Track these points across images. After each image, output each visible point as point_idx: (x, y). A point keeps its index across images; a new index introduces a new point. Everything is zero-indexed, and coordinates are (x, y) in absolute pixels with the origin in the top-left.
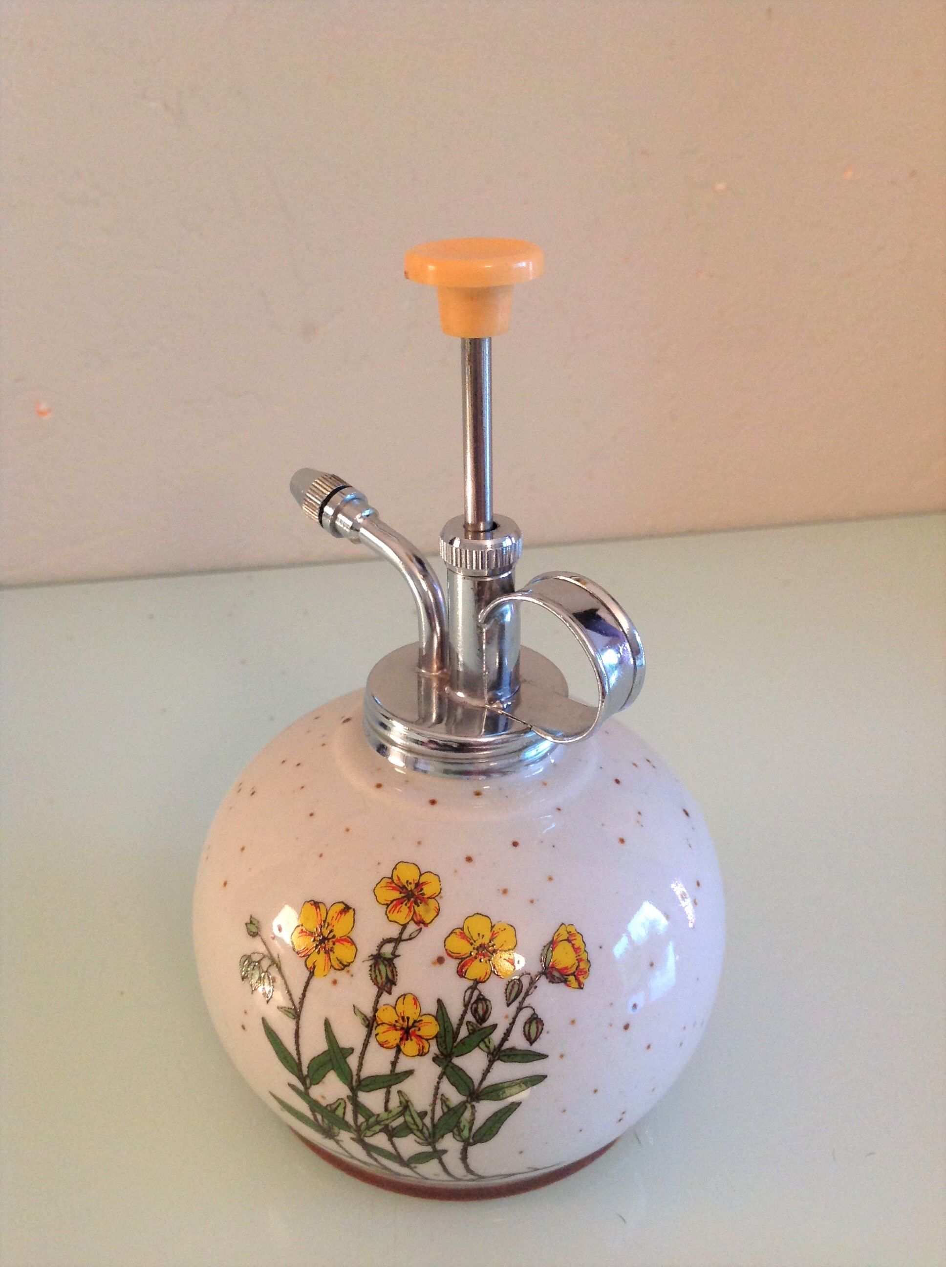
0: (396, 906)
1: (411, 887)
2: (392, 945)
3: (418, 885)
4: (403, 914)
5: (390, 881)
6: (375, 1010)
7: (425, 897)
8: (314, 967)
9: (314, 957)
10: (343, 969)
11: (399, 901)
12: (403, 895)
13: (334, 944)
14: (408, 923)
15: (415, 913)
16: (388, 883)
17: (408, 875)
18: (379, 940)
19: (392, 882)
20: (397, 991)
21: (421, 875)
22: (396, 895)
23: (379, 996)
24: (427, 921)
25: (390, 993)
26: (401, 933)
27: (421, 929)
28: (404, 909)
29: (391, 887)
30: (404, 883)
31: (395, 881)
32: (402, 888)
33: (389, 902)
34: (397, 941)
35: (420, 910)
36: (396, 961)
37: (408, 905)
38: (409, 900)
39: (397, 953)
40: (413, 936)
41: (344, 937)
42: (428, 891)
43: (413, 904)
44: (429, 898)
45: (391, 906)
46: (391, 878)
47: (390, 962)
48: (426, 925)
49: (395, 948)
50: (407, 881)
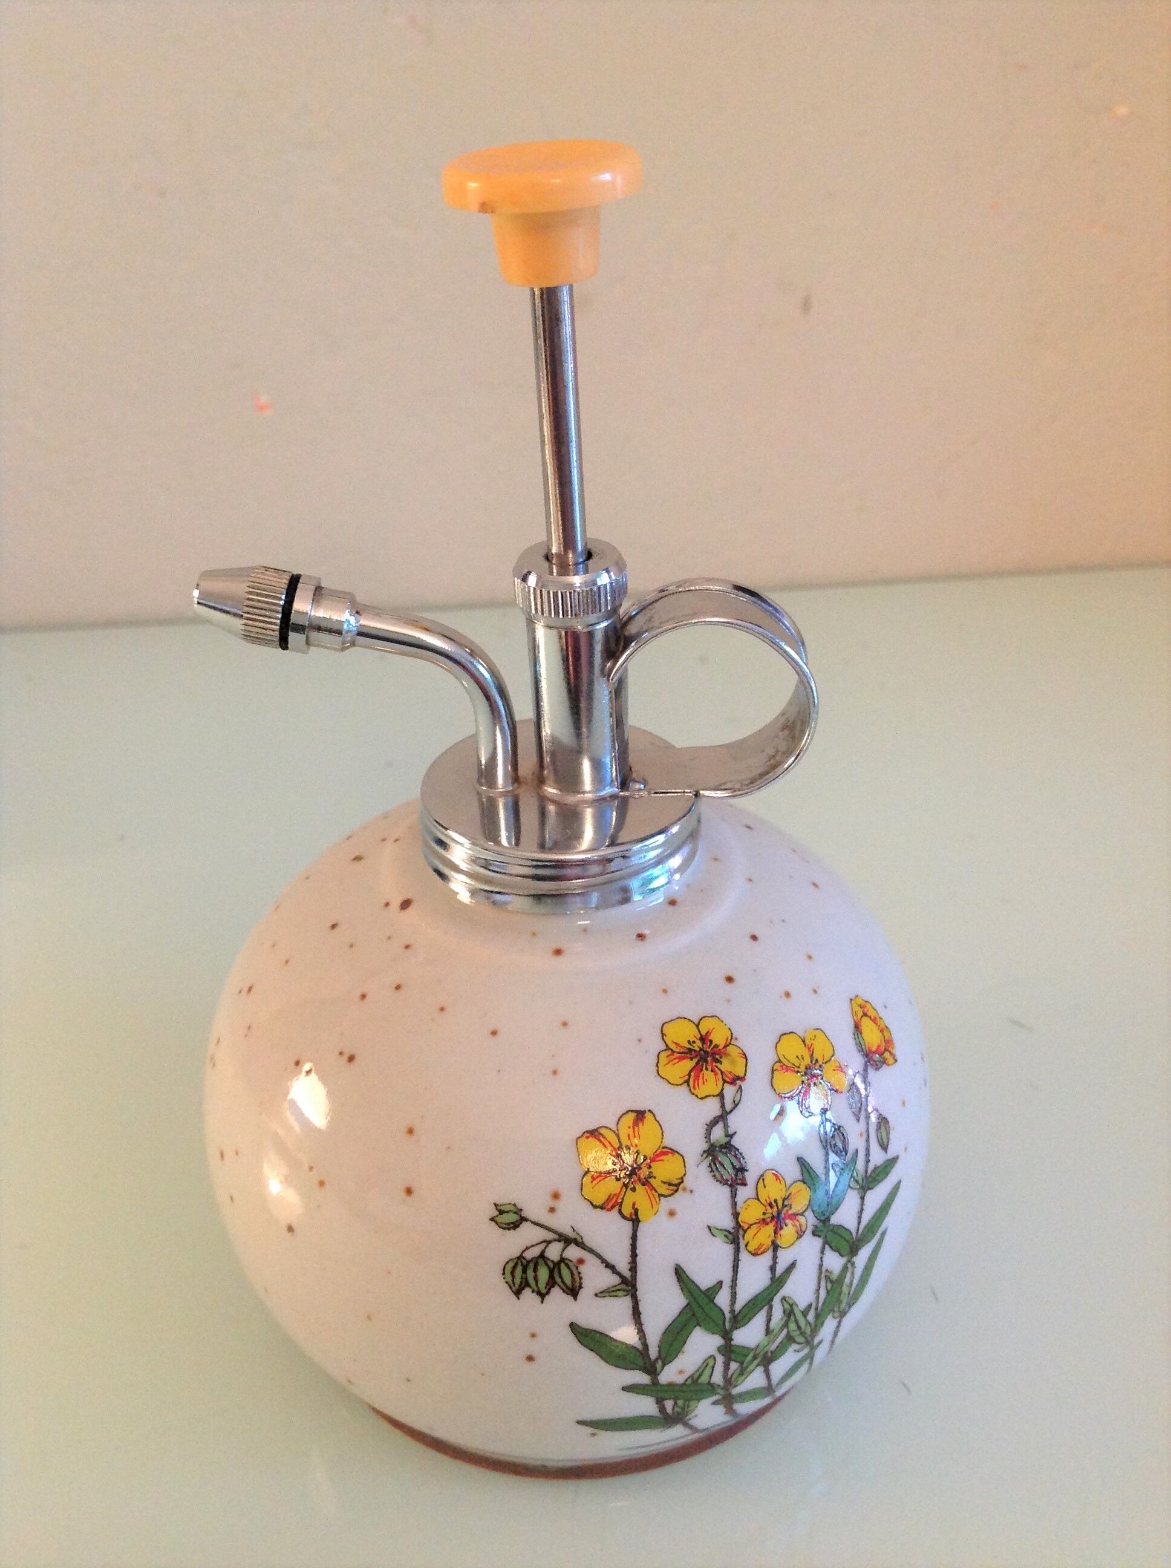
0: (697, 1078)
1: (698, 1045)
2: (720, 1125)
3: (703, 1039)
4: (710, 1083)
5: (669, 1052)
6: (736, 1215)
7: (721, 1047)
8: (636, 1211)
9: (630, 1198)
10: (676, 1191)
11: (697, 1069)
12: (695, 1060)
13: (650, 1167)
14: (723, 1089)
15: (722, 1073)
16: (667, 1057)
17: (683, 1035)
18: (701, 1130)
19: (673, 1053)
20: (751, 1177)
21: (697, 1026)
22: (688, 1064)
23: (734, 1195)
24: (742, 1075)
25: (744, 1184)
26: (723, 1106)
27: (740, 1087)
28: (708, 1074)
29: (675, 1059)
30: (689, 1046)
31: (674, 1049)
32: (689, 1053)
33: (686, 1078)
34: (722, 1118)
35: (725, 1066)
36: (735, 1142)
37: (710, 1068)
38: (707, 1062)
39: (730, 1132)
40: (737, 1100)
41: (659, 1151)
42: (718, 1039)
43: (714, 1064)
44: (726, 1046)
45: (690, 1081)
46: (668, 1048)
47: (728, 1147)
48: (742, 1079)
49: (726, 1126)
50: (689, 1042)
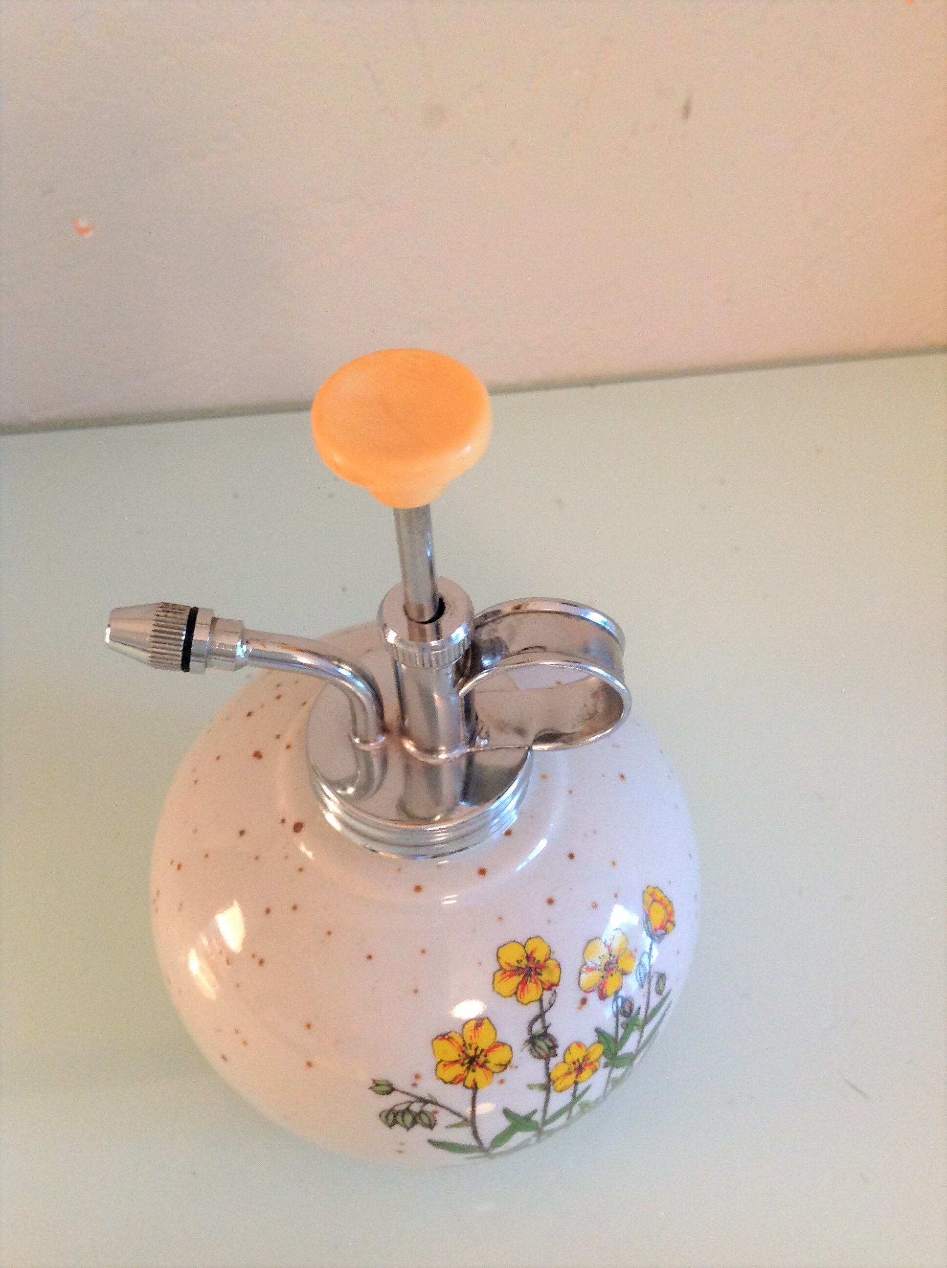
0: (523, 989)
1: (524, 963)
2: (540, 1020)
3: (529, 957)
4: (533, 991)
5: (502, 972)
6: (548, 1075)
7: (541, 963)
8: (475, 1084)
9: (471, 1077)
10: (506, 1068)
11: (523, 983)
12: (522, 976)
13: (486, 1056)
14: (542, 995)
15: (542, 982)
16: (502, 974)
17: (513, 956)
18: (524, 1027)
19: (506, 971)
20: (560, 1051)
21: (524, 947)
22: (517, 979)
23: (547, 1064)
24: (555, 980)
25: (555, 1055)
26: (542, 1007)
27: (555, 992)
28: (531, 986)
29: (507, 976)
30: (516, 964)
31: (507, 969)
32: (516, 971)
33: (515, 991)
34: (541, 1015)
35: (545, 977)
36: (550, 1031)
37: (533, 980)
38: (530, 976)
39: (547, 1024)
40: (552, 1001)
41: (493, 1045)
42: (540, 956)
43: (536, 976)
44: (546, 960)
45: (518, 993)
46: (501, 968)
47: (545, 1035)
48: (556, 985)
49: (543, 1021)
50: (518, 962)
